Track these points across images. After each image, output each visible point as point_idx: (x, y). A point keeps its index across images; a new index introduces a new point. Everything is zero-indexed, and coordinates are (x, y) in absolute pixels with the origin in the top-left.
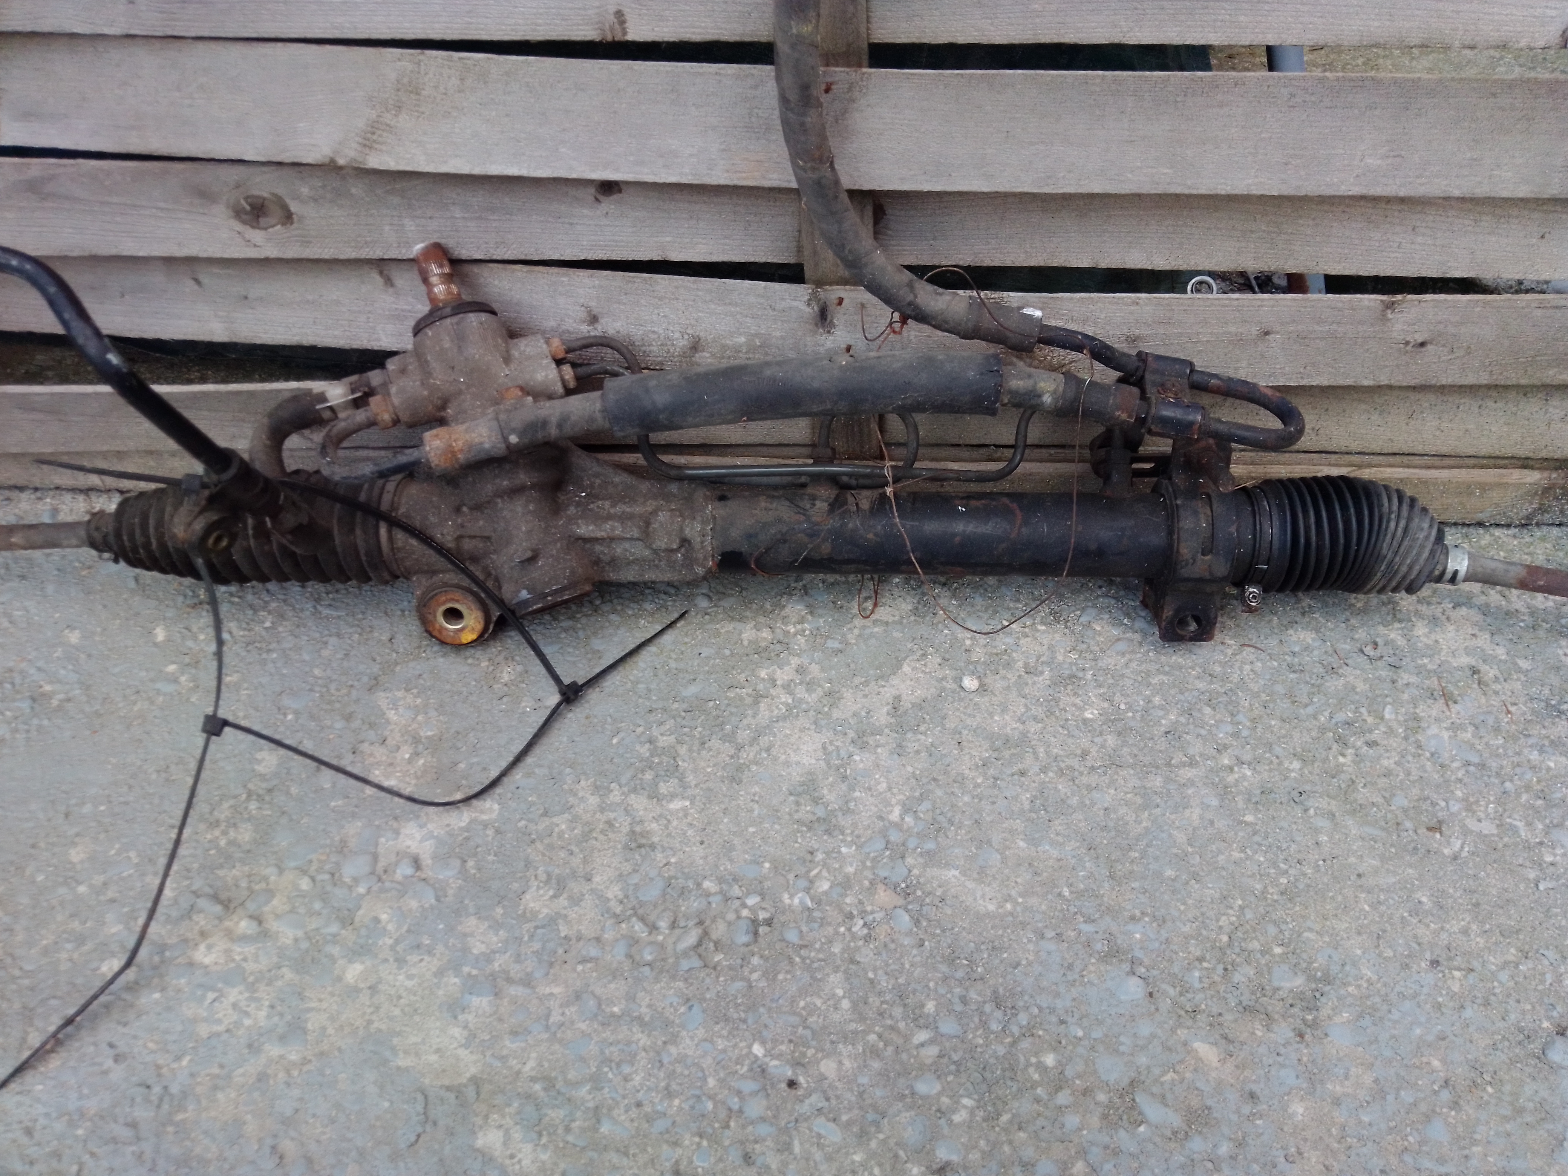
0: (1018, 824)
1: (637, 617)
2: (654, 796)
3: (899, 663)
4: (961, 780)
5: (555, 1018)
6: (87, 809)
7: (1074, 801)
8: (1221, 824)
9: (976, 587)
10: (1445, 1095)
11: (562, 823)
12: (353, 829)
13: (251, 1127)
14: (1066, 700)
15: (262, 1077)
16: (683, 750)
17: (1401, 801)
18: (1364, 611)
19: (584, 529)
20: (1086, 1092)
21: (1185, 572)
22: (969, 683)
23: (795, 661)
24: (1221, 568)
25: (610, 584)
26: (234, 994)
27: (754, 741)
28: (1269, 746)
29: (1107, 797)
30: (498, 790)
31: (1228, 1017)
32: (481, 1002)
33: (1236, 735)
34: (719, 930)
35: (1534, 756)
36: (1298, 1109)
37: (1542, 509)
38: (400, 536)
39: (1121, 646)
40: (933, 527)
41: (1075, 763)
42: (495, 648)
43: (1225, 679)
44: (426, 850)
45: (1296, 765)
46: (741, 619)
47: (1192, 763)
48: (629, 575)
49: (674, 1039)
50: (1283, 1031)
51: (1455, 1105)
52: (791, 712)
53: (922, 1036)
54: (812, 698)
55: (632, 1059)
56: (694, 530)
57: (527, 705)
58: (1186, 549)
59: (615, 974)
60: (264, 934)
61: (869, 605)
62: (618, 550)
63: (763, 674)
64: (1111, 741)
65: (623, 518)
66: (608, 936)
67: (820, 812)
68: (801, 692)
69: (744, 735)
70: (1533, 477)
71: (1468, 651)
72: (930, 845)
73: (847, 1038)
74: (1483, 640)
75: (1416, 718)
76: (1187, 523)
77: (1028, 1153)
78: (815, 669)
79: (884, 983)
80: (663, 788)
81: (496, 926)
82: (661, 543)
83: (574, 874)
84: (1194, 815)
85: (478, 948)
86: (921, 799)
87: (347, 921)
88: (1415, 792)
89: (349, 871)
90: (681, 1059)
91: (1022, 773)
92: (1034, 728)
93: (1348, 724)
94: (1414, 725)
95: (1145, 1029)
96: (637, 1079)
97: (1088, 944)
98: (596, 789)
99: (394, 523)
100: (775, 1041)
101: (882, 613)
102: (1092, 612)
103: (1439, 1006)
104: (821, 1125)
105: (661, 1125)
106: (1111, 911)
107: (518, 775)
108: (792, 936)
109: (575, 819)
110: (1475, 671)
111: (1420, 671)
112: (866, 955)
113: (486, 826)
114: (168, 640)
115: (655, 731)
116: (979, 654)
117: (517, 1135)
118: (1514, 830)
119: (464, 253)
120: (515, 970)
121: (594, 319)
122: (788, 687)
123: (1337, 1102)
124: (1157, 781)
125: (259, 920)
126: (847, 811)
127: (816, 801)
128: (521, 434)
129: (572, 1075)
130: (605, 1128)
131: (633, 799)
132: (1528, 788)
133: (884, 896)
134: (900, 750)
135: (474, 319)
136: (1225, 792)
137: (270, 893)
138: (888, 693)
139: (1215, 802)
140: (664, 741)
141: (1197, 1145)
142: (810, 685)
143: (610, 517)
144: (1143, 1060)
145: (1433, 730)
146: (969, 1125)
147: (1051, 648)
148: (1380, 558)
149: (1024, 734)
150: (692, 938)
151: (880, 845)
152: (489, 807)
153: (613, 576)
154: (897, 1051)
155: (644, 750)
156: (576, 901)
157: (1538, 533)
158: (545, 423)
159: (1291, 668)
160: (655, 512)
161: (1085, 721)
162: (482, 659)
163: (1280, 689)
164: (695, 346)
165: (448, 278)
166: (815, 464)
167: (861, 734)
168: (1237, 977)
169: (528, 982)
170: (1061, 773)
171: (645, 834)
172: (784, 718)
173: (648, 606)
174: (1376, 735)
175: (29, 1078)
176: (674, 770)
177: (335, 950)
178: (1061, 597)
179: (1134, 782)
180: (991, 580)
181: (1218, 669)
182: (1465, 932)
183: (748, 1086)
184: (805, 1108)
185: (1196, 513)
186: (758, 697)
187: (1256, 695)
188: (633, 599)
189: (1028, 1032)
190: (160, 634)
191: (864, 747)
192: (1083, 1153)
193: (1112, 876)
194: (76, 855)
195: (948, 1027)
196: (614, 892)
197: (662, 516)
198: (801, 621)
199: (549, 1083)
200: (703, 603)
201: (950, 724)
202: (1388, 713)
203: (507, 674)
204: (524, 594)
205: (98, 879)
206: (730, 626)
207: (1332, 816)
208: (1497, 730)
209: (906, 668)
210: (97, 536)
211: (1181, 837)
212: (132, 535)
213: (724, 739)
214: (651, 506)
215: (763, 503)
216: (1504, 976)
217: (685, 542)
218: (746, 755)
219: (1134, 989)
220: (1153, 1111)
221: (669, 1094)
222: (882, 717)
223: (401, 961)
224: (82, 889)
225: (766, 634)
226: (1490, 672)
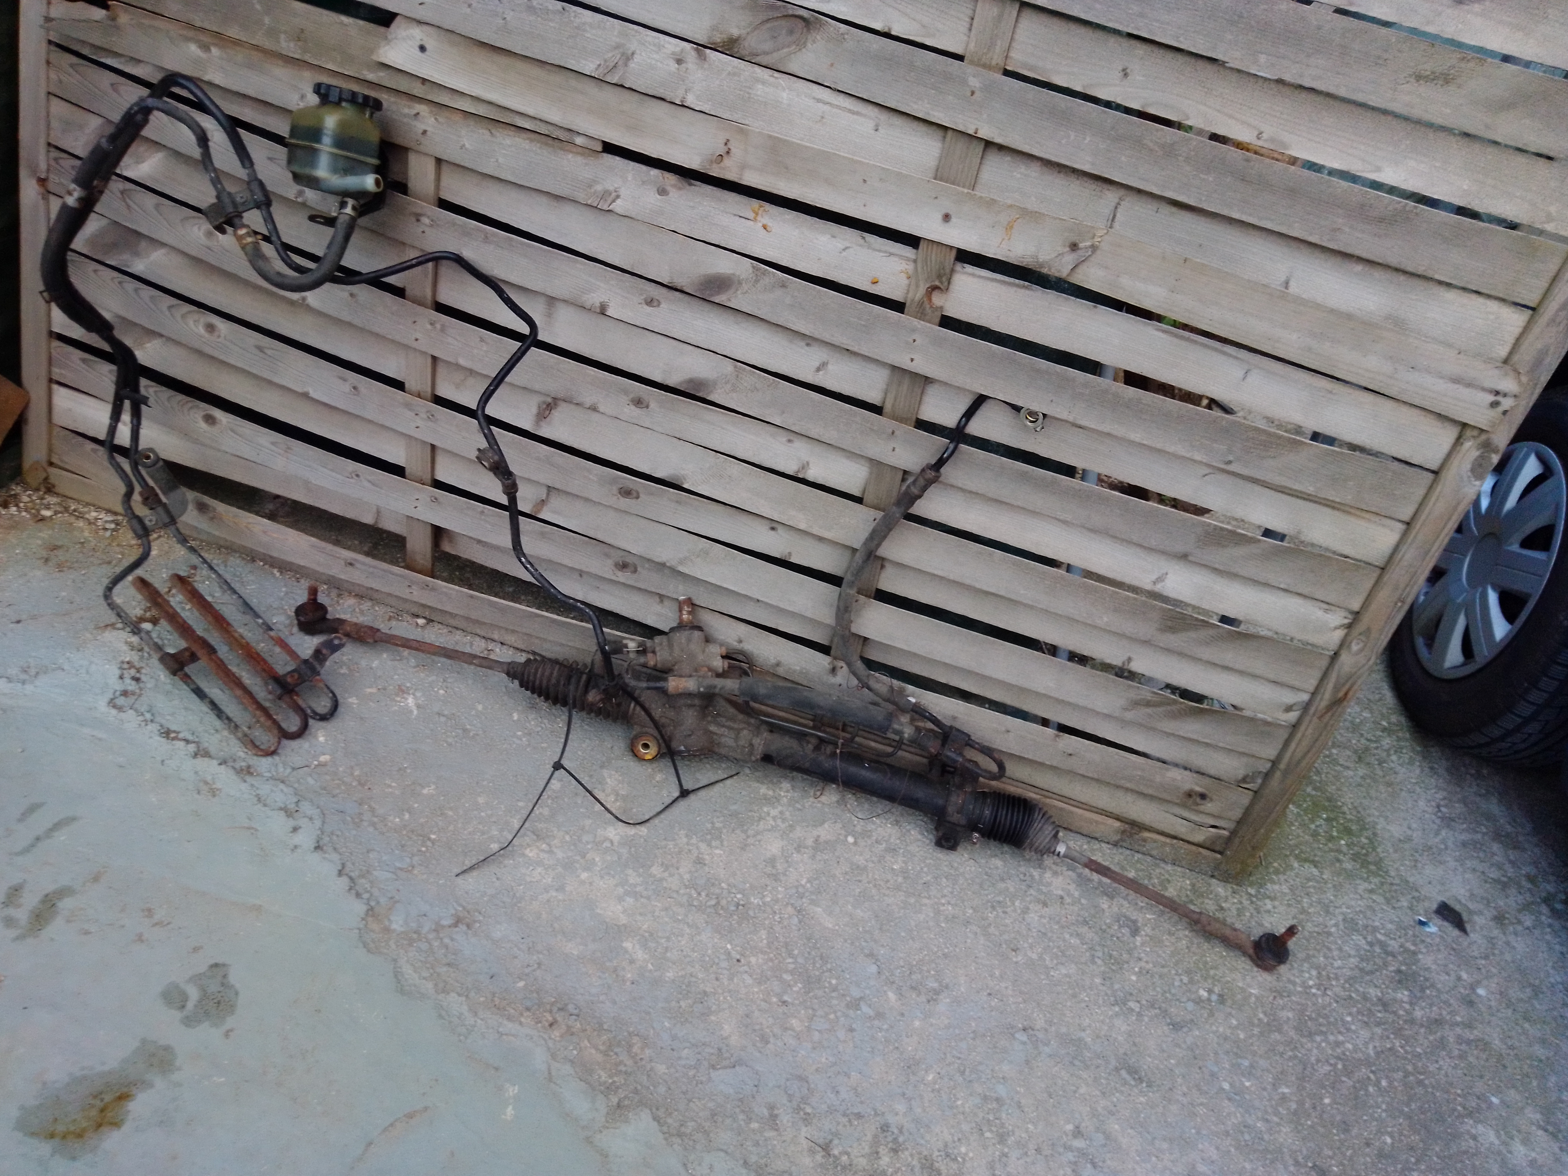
0: (851, 900)
1: (718, 769)
2: (709, 845)
3: (823, 822)
4: (834, 876)
5: (657, 914)
6: (485, 783)
7: (876, 898)
8: (931, 924)
9: (867, 800)
10: (972, 1035)
11: (671, 845)
12: (588, 822)
13: (544, 916)
14: (888, 858)
15: (548, 901)
16: (725, 831)
17: (1006, 937)
18: (1029, 860)
19: (713, 728)
20: (843, 995)
21: (949, 819)
22: (851, 839)
23: (780, 808)
24: (963, 821)
25: (714, 752)
26: (539, 870)
27: (754, 836)
28: (963, 901)
29: (890, 900)
30: (647, 824)
31: (904, 988)
32: (630, 900)
33: (952, 893)
34: (724, 902)
35: (1067, 936)
36: (917, 1023)
37: (1122, 840)
38: (638, 708)
39: (919, 843)
40: (853, 769)
41: (882, 883)
42: (655, 765)
43: (956, 869)
44: (616, 839)
45: (971, 911)
46: (762, 783)
47: (929, 898)
48: (723, 751)
49: (699, 934)
50: (923, 998)
51: (974, 1039)
52: (773, 829)
53: (790, 960)
54: (783, 826)
55: (682, 936)
56: (757, 741)
57: (665, 793)
58: (950, 809)
59: (682, 905)
60: (551, 852)
61: (818, 793)
62: (723, 740)
63: (765, 809)
64: (900, 879)
65: (730, 728)
66: (682, 891)
67: (774, 872)
68: (779, 822)
69: (750, 832)
70: (1117, 824)
71: (1063, 890)
72: (814, 897)
73: (762, 952)
74: (1072, 887)
75: (1028, 909)
76: (953, 799)
77: (816, 1007)
78: (787, 813)
79: (781, 939)
80: (714, 843)
81: (639, 875)
82: (742, 742)
83: (672, 866)
84: (922, 917)
85: (631, 881)
86: (816, 879)
87: (584, 857)
88: (1013, 935)
89: (585, 838)
90: (701, 941)
91: (860, 881)
92: (871, 865)
93: (999, 902)
94: (1026, 911)
95: (872, 983)
96: (683, 943)
97: (862, 949)
98: (687, 836)
99: (638, 703)
100: (736, 946)
101: (823, 799)
102: (913, 825)
103: (983, 1008)
104: (746, 976)
105: (688, 959)
106: (875, 941)
107: (656, 821)
108: (751, 913)
109: (676, 845)
110: (1062, 898)
111: (1039, 890)
112: (777, 928)
113: (641, 837)
114: (519, 720)
115: (715, 820)
116: (858, 828)
117: (637, 946)
118: (1045, 960)
119: (698, 603)
120: (645, 893)
121: (740, 641)
122: (774, 818)
123: (932, 1025)
124: (912, 900)
125: (549, 845)
126: (785, 875)
127: (774, 867)
128: (705, 688)
129: (660, 934)
130: (669, 954)
131: (700, 844)
132: (1059, 947)
133: (790, 909)
134: (813, 857)
135: (697, 634)
136: (938, 912)
137: (554, 837)
138: (815, 833)
139: (932, 915)
140: (718, 825)
141: (876, 1022)
142: (784, 820)
143: (723, 726)
144: (867, 992)
145: (1032, 915)
146: (798, 992)
147: (890, 836)
148: (1027, 837)
149: (866, 867)
150: (713, 902)
151: (794, 891)
152: (643, 830)
153: (717, 750)
154: (780, 962)
155: (709, 826)
156: (671, 875)
157: (1120, 850)
158: (715, 687)
159: (986, 874)
160: (742, 729)
161: (893, 869)
162: (649, 769)
163: (977, 880)
164: (778, 664)
165: (689, 613)
166: (813, 728)
167: (799, 846)
168: (913, 977)
169: (648, 898)
170: (875, 886)
171: (704, 859)
172: (769, 830)
173: (724, 765)
174: (1009, 910)
175: (466, 876)
176: (719, 837)
177: (578, 866)
178: (902, 815)
179: (903, 898)
180: (875, 799)
181: (956, 865)
182: (1006, 988)
183: (723, 957)
184: (742, 969)
185: (958, 796)
186: (760, 818)
187: (966, 880)
188: (718, 760)
189: (830, 970)
190: (515, 716)
191: (799, 852)
192: (835, 1012)
193: (881, 929)
194: (481, 800)
195: (801, 960)
196: (687, 876)
197: (745, 732)
198: (788, 791)
199: (651, 934)
200: (747, 771)
201: (837, 854)
202: (1017, 903)
203: (659, 777)
204: (682, 748)
205: (489, 812)
206: (757, 785)
207: (976, 934)
208: (1058, 923)
209: (826, 825)
210: (512, 671)
211: (913, 923)
212: (529, 676)
213: (742, 831)
214: (742, 726)
215: (787, 738)
216: (1013, 1006)
217: (751, 745)
218: (751, 841)
219: (873, 969)
220: (865, 1008)
221: (693, 950)
222: (810, 842)
223: (602, 877)
224: (483, 814)
225: (771, 793)
226: (1068, 900)
